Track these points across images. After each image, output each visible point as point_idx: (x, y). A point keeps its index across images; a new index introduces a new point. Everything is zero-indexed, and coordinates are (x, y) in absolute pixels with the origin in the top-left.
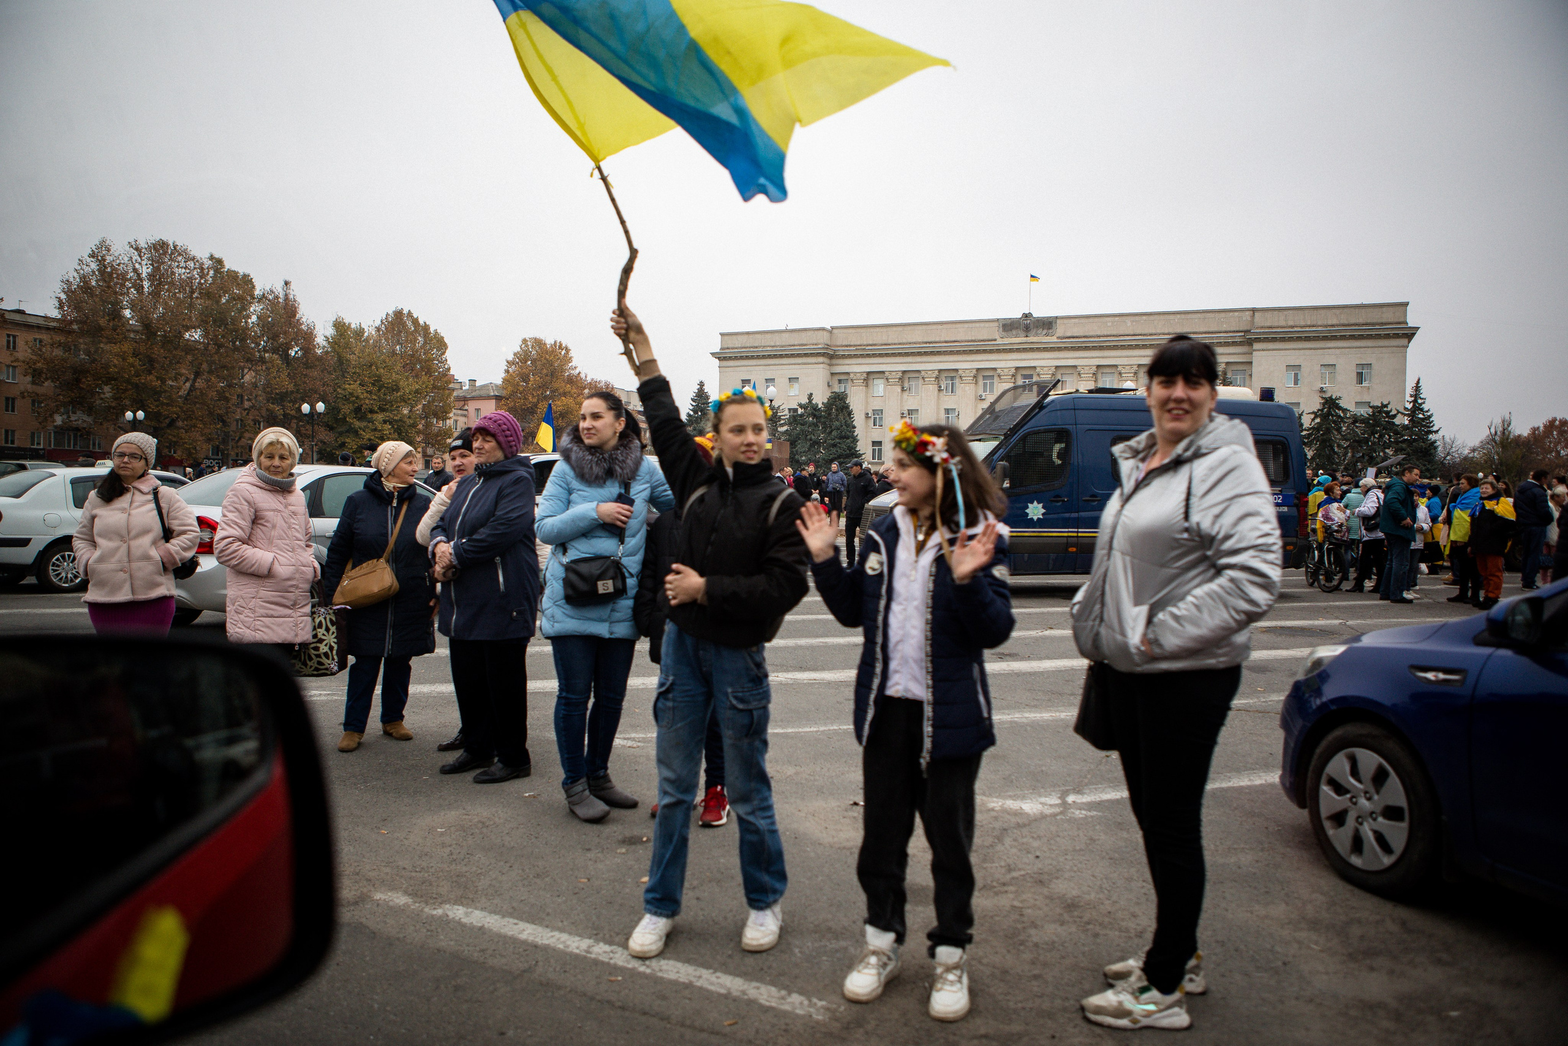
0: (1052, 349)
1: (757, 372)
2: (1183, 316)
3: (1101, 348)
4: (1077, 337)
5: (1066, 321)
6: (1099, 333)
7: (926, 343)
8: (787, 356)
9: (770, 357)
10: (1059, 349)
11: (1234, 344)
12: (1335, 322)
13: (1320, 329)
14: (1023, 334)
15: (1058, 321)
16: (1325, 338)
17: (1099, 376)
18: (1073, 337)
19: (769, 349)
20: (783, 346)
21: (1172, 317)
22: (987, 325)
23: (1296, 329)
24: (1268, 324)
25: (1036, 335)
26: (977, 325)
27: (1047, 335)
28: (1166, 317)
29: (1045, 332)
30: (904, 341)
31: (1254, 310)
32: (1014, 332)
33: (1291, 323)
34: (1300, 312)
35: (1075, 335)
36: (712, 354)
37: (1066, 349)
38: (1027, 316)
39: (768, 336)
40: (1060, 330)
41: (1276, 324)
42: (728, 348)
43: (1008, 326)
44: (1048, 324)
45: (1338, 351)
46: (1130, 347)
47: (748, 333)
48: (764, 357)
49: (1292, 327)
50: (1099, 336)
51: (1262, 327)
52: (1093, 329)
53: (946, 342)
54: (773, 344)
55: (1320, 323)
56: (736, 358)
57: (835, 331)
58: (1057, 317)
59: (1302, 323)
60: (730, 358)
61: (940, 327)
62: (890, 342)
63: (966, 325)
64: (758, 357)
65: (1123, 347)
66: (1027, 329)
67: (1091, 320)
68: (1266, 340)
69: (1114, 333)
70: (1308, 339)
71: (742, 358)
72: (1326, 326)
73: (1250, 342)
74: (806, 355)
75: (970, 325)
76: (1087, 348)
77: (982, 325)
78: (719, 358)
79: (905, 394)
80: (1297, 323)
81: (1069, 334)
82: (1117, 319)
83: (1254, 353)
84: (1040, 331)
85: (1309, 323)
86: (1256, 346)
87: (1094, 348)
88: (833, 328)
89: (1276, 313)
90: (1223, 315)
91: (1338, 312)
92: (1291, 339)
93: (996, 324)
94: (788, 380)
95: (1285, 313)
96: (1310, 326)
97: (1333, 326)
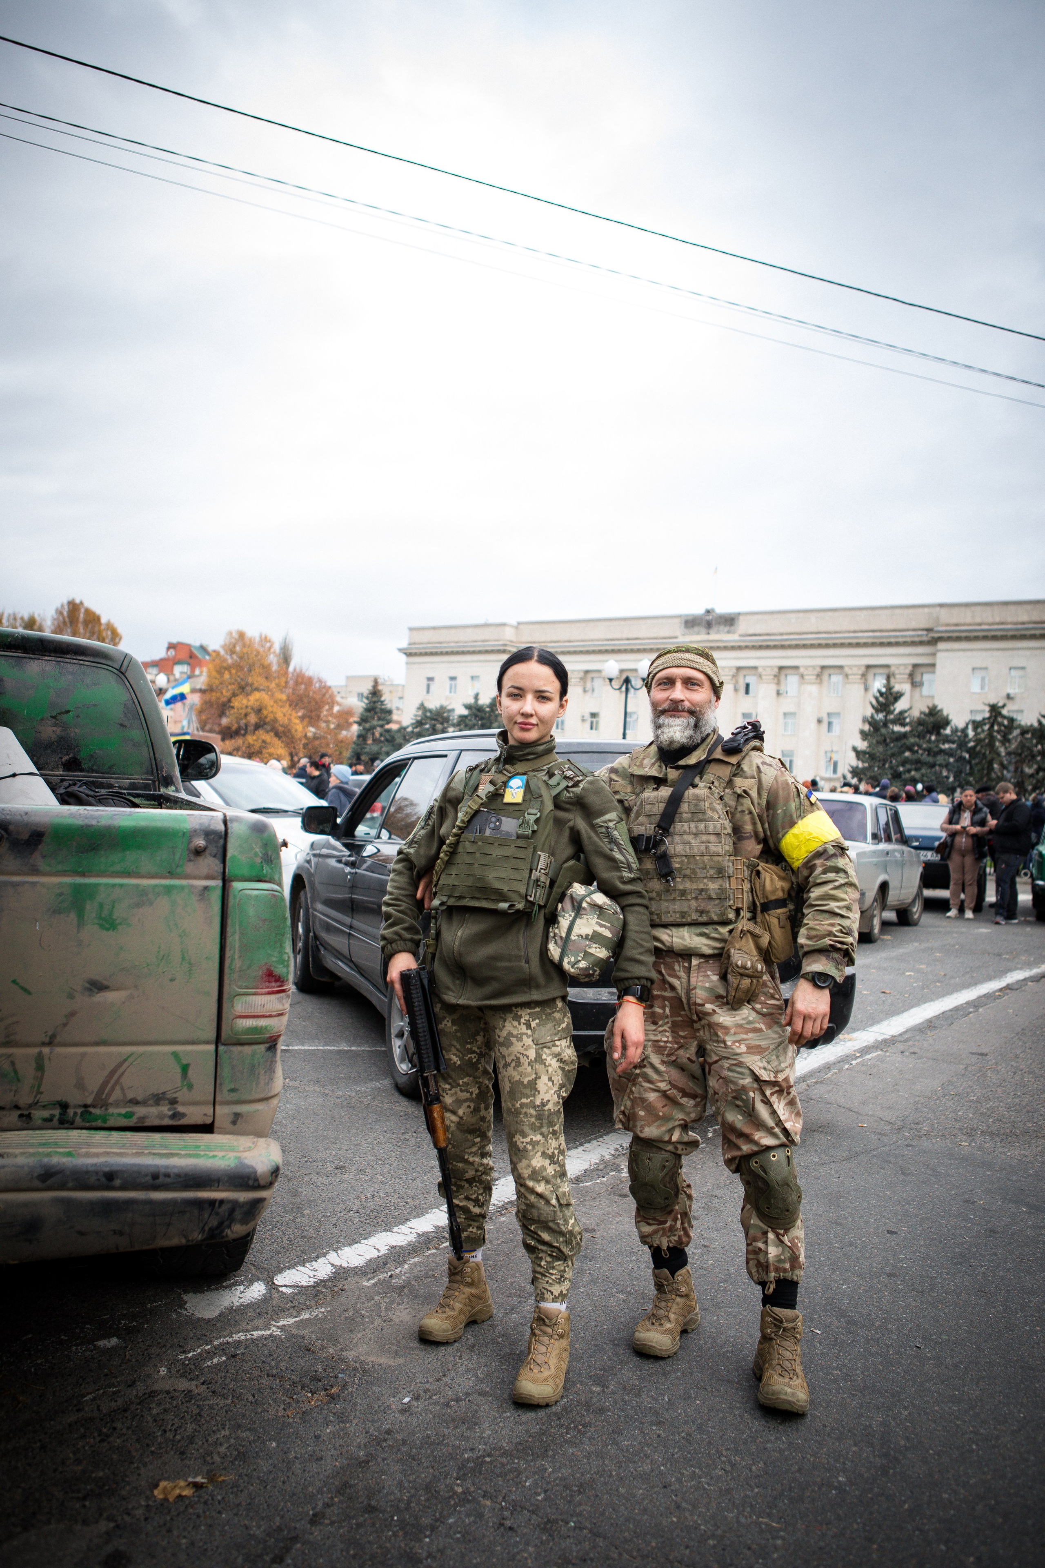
0: (733, 648)
1: (440, 668)
2: (870, 612)
3: (783, 647)
4: (760, 635)
5: (749, 617)
6: (782, 631)
7: (608, 640)
8: (469, 653)
9: (452, 653)
10: (740, 648)
11: (921, 643)
12: (1025, 618)
13: (1009, 626)
14: (703, 630)
15: (741, 618)
16: (1014, 638)
17: (782, 678)
18: (755, 635)
19: (452, 644)
20: (466, 642)
21: (858, 613)
22: (670, 621)
23: (984, 627)
24: (954, 621)
25: (718, 632)
26: (660, 621)
27: (729, 632)
28: (853, 613)
29: (727, 629)
30: (587, 638)
31: (941, 606)
32: (696, 629)
33: (978, 620)
34: (988, 608)
35: (758, 631)
36: (400, 650)
37: (747, 647)
38: (708, 612)
39: (453, 631)
40: (743, 627)
41: (962, 621)
42: (415, 644)
43: (691, 623)
44: (729, 621)
45: (1028, 653)
46: (812, 646)
47: (434, 628)
48: (447, 653)
49: (980, 624)
50: (781, 634)
51: (948, 625)
52: (776, 626)
53: (628, 639)
54: (456, 640)
55: (1009, 620)
56: (421, 654)
57: (521, 627)
58: (739, 614)
59: (990, 620)
60: (415, 654)
61: (622, 623)
62: (573, 638)
63: (649, 621)
64: (442, 654)
65: (805, 646)
66: (709, 625)
67: (775, 616)
68: (949, 639)
69: (798, 630)
70: (995, 638)
71: (426, 654)
72: (1016, 623)
73: (934, 641)
74: (487, 652)
75: (655, 621)
76: (768, 647)
77: (664, 621)
78: (405, 654)
79: (589, 694)
80: (985, 621)
81: (751, 632)
82: (801, 615)
83: (939, 655)
84: (722, 628)
85: (997, 620)
86: (941, 645)
87: (775, 647)
88: (519, 623)
89: (963, 609)
90: (911, 611)
91: (1029, 607)
92: (976, 638)
93: (677, 620)
94: (470, 679)
95: (973, 608)
96: (998, 624)
97: (1023, 623)
